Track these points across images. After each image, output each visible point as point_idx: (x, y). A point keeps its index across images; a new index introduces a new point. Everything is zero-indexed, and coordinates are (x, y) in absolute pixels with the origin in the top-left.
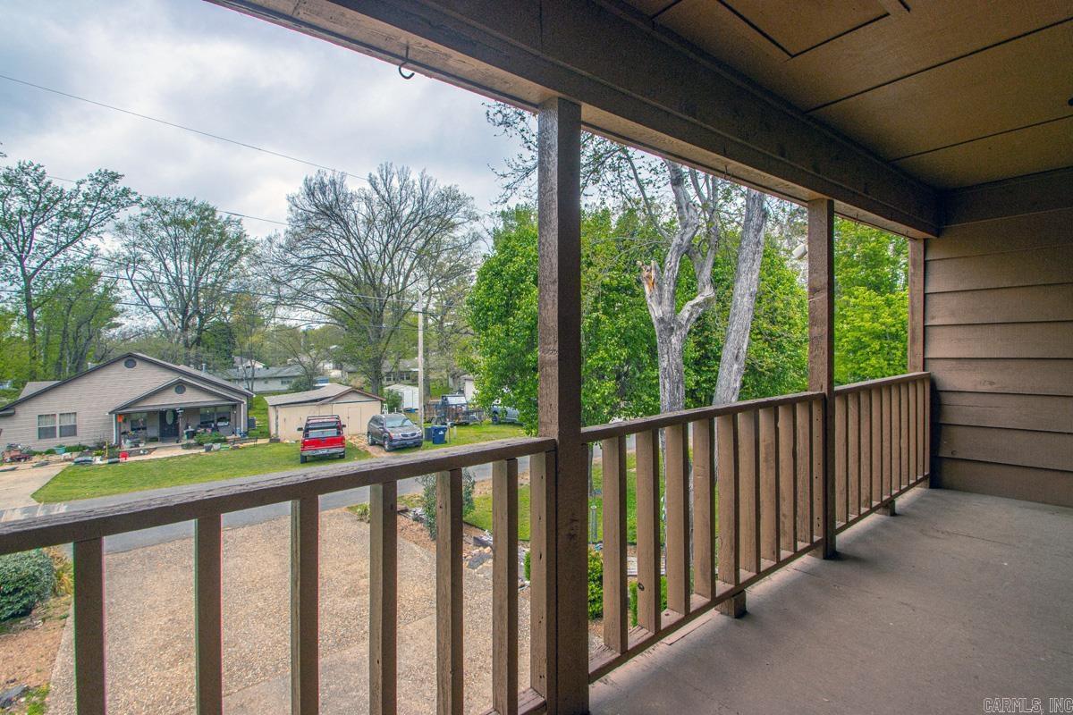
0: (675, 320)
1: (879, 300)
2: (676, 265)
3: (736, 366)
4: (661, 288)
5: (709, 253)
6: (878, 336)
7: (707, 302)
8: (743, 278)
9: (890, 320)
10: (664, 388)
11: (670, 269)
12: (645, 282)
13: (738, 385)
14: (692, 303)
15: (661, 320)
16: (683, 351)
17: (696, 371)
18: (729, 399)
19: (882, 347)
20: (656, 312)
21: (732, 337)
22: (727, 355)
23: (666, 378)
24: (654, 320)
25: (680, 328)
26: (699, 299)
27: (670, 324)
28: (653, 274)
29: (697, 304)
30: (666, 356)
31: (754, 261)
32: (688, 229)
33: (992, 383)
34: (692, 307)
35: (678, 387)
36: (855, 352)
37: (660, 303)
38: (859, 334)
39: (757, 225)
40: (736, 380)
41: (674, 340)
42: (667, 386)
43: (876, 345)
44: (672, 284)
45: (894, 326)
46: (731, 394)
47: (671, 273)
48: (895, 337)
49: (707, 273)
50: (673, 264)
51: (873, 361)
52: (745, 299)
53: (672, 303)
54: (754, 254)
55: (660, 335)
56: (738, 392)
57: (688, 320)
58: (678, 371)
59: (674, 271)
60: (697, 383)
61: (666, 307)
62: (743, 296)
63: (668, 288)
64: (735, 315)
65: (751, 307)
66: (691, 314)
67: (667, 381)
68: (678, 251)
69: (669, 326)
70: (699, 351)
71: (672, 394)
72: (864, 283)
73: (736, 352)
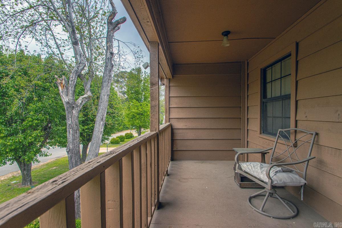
0: (75, 103)
1: (139, 104)
2: (75, 79)
3: (102, 123)
4: (67, 89)
5: (89, 79)
6: (139, 114)
7: (89, 97)
8: (104, 89)
9: (141, 110)
10: (70, 133)
11: (72, 80)
12: (59, 85)
13: (103, 130)
14: (83, 97)
15: (68, 103)
16: (78, 117)
17: (83, 125)
18: (99, 136)
19: (139, 117)
20: (65, 99)
21: (100, 111)
22: (98, 119)
23: (70, 128)
24: (64, 103)
25: (77, 107)
26: (85, 96)
27: (72, 105)
28: (63, 82)
29: (85, 98)
30: (70, 119)
31: (109, 82)
32: (81, 65)
33: (186, 126)
34: (83, 98)
35: (76, 132)
36: (132, 118)
37: (67, 95)
38: (133, 113)
39: (110, 69)
40: (102, 128)
41: (74, 112)
42: (71, 132)
43: (138, 117)
44: (73, 87)
45: (142, 111)
46: (100, 133)
47: (72, 82)
48: (142, 114)
49: (88, 86)
50: (73, 78)
51: (137, 121)
52: (105, 97)
53: (73, 95)
54: (109, 80)
55: (67, 110)
56: (102, 133)
57: (81, 104)
58: (76, 125)
59: (74, 82)
60: (83, 130)
61: (70, 97)
62: (104, 95)
63: (71, 90)
64: (101, 102)
65: (108, 100)
66: (82, 102)
67: (71, 130)
68: (76, 73)
69: (72, 106)
70: (84, 117)
71: (73, 135)
72: (135, 99)
73: (102, 117)
